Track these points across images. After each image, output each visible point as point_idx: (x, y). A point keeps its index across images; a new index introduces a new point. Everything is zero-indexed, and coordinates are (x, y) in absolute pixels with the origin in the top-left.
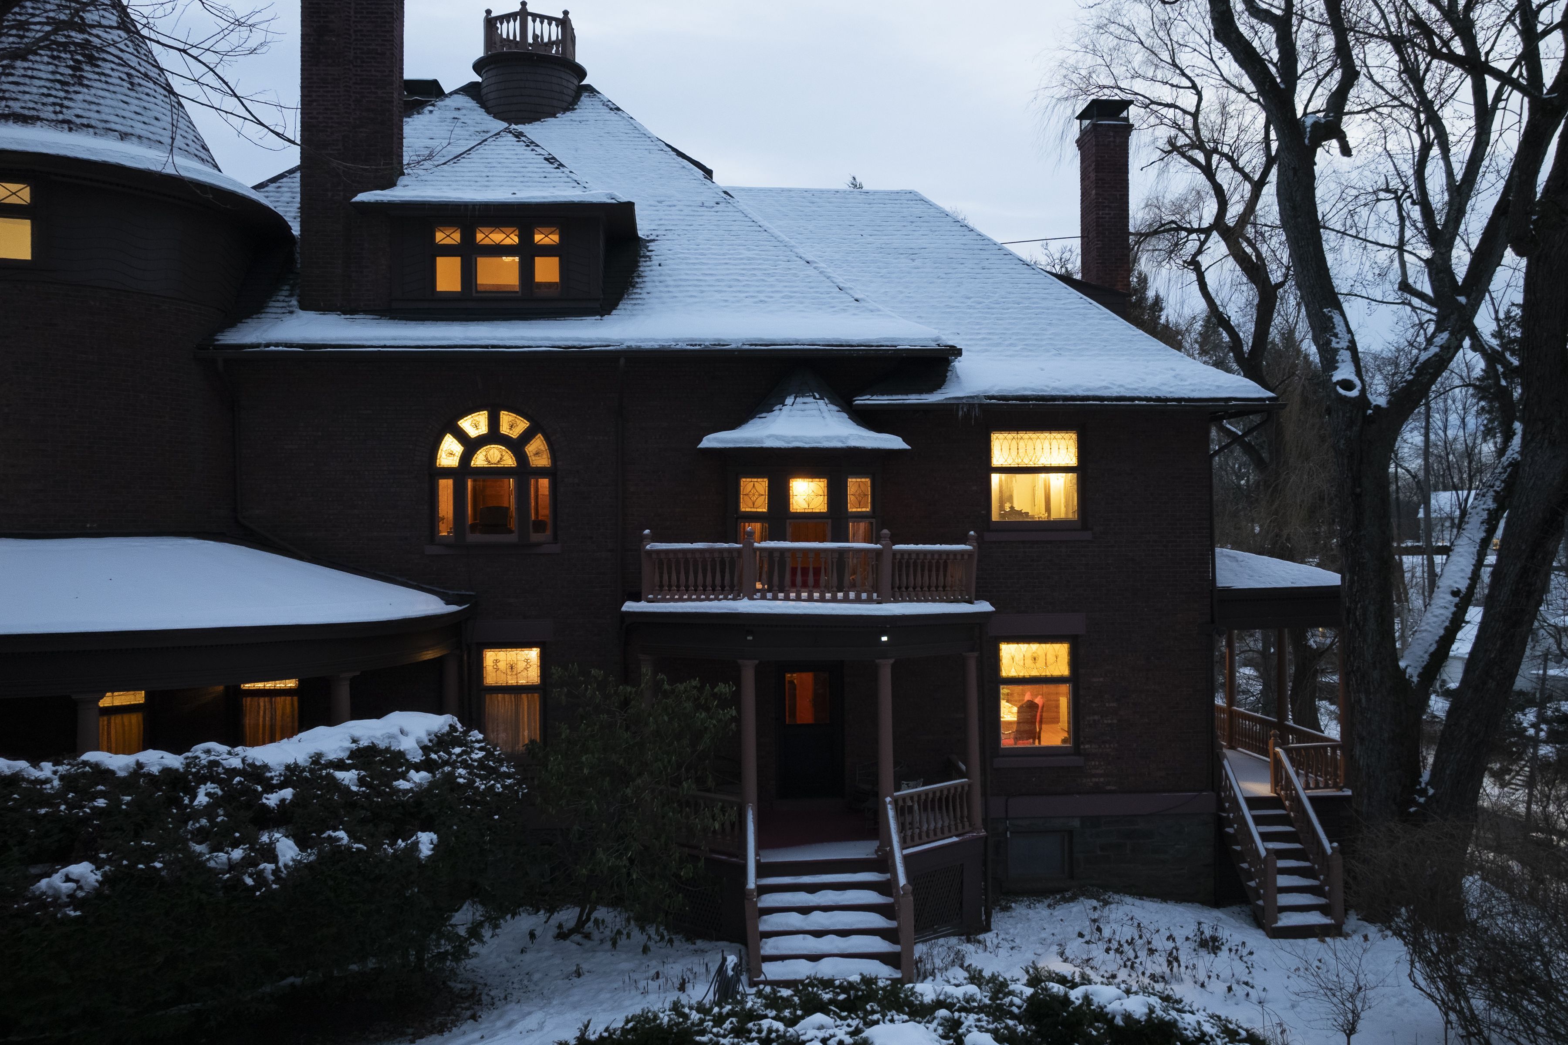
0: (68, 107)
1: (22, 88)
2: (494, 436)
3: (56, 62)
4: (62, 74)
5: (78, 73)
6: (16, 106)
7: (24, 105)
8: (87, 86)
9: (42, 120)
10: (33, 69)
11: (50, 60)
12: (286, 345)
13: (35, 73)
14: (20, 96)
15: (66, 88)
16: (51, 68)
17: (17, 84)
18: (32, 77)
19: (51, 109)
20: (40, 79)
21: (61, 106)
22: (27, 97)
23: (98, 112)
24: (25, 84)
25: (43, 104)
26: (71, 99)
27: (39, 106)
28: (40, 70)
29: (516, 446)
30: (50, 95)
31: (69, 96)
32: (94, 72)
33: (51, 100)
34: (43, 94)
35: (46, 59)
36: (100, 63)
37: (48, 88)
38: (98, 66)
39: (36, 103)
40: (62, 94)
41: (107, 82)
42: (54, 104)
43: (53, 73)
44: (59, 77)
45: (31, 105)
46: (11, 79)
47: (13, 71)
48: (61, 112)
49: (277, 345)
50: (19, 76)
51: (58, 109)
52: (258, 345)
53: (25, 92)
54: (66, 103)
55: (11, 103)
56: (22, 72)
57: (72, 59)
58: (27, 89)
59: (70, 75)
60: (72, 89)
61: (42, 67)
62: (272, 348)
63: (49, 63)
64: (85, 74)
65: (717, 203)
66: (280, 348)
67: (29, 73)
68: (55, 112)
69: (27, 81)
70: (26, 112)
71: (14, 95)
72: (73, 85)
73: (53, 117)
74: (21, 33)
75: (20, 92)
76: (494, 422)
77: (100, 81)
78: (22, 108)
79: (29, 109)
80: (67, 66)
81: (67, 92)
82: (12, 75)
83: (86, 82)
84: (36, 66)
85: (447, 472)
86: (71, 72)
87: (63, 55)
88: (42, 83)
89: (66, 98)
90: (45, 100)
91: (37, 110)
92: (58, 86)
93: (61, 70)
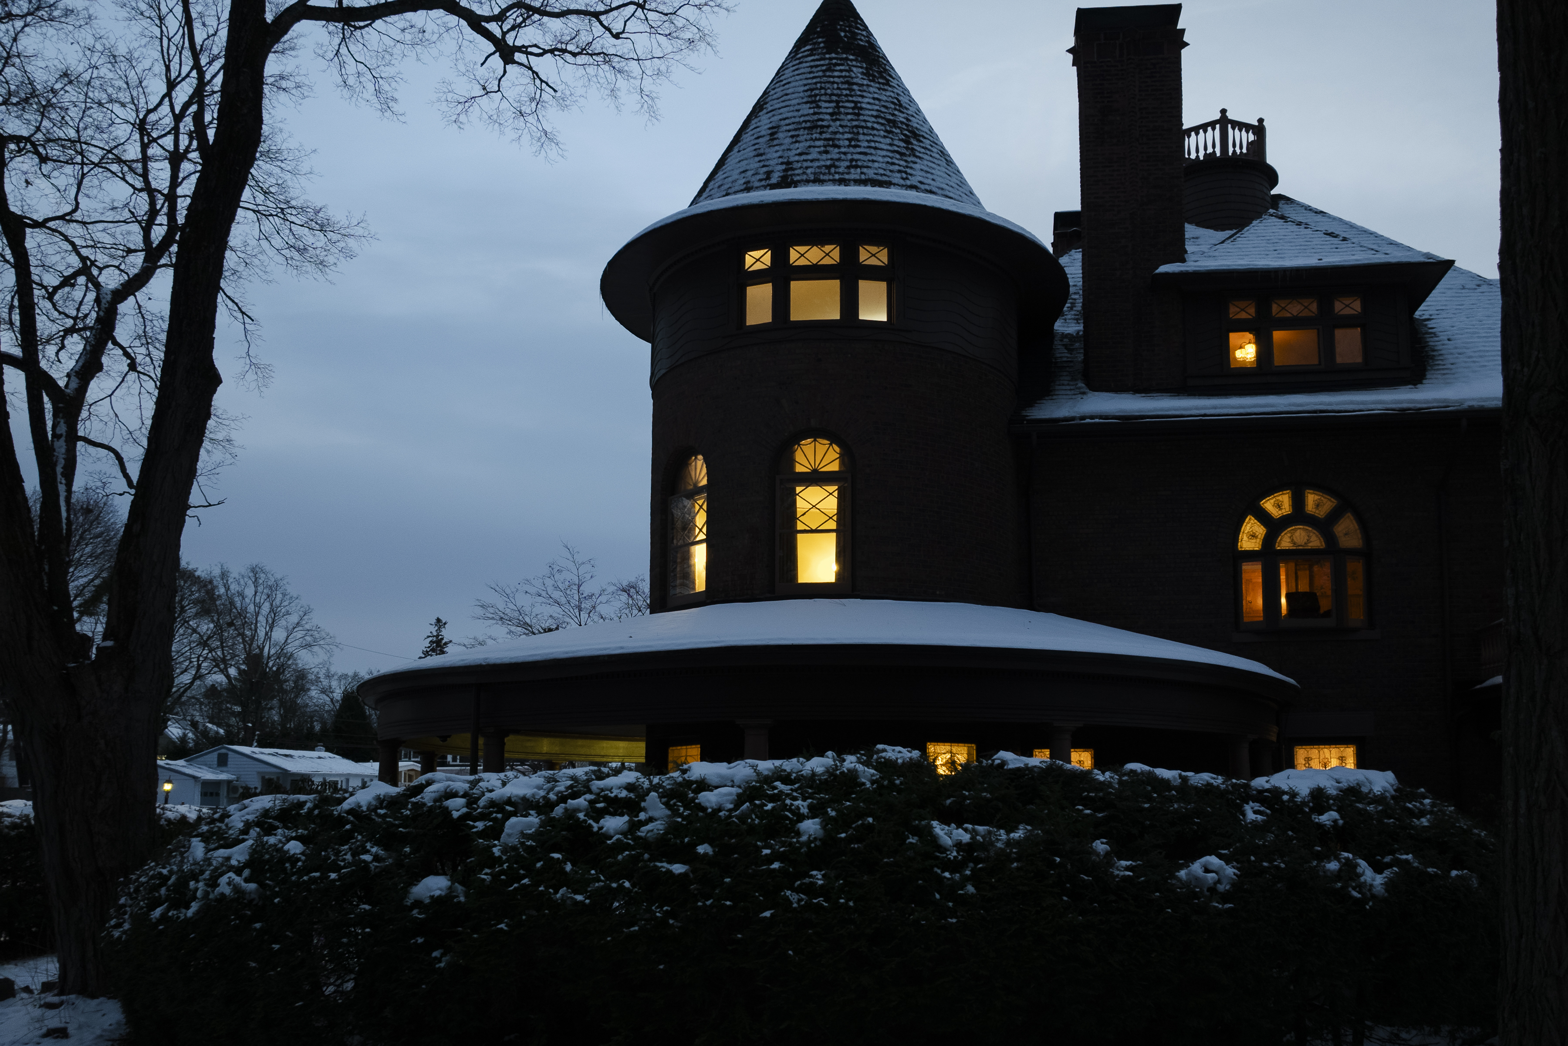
0: (911, 175)
1: (870, 158)
2: (1298, 516)
3: (890, 136)
4: (898, 147)
5: (910, 146)
6: (870, 173)
7: (876, 171)
8: (920, 158)
9: (894, 184)
10: (875, 142)
11: (886, 134)
12: (1101, 417)
13: (877, 145)
14: (870, 164)
15: (905, 158)
16: (888, 141)
17: (865, 154)
18: (876, 148)
19: (898, 175)
20: (882, 149)
21: (906, 172)
22: (876, 165)
23: (933, 180)
24: (871, 154)
25: (891, 171)
26: (911, 168)
27: (888, 173)
28: (880, 142)
29: (1323, 526)
30: (893, 164)
31: (909, 165)
32: (920, 146)
33: (897, 168)
34: (888, 162)
35: (882, 133)
36: (921, 139)
37: (891, 158)
38: (921, 142)
39: (885, 170)
40: (902, 163)
41: (931, 156)
42: (900, 171)
43: (891, 145)
44: (896, 148)
45: (882, 172)
46: (859, 150)
47: (858, 143)
48: (907, 179)
49: (1092, 417)
50: (864, 147)
51: (904, 176)
52: (1073, 418)
53: (873, 161)
54: (909, 171)
55: (865, 170)
56: (866, 144)
57: (902, 134)
58: (874, 158)
59: (904, 147)
60: (909, 159)
61: (882, 140)
62: (1088, 421)
63: (885, 137)
64: (915, 147)
65: (1479, 286)
66: (1097, 420)
67: (873, 144)
68: (903, 178)
69: (873, 151)
70: (880, 178)
71: (865, 164)
72: (909, 156)
73: (902, 182)
74: (857, 111)
75: (869, 161)
76: (1298, 502)
77: (927, 154)
78: (875, 174)
79: (882, 175)
80: (900, 140)
81: (906, 161)
82: (859, 146)
83: (918, 154)
84: (876, 139)
85: (1250, 556)
86: (905, 145)
87: (894, 130)
88: (884, 153)
89: (907, 167)
90: (892, 168)
91: (888, 176)
92: (898, 156)
93: (896, 142)
